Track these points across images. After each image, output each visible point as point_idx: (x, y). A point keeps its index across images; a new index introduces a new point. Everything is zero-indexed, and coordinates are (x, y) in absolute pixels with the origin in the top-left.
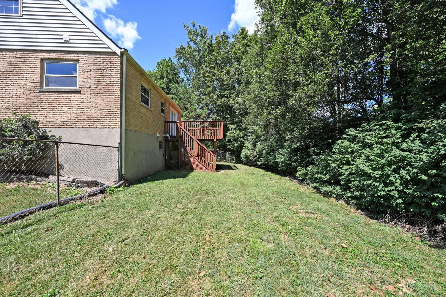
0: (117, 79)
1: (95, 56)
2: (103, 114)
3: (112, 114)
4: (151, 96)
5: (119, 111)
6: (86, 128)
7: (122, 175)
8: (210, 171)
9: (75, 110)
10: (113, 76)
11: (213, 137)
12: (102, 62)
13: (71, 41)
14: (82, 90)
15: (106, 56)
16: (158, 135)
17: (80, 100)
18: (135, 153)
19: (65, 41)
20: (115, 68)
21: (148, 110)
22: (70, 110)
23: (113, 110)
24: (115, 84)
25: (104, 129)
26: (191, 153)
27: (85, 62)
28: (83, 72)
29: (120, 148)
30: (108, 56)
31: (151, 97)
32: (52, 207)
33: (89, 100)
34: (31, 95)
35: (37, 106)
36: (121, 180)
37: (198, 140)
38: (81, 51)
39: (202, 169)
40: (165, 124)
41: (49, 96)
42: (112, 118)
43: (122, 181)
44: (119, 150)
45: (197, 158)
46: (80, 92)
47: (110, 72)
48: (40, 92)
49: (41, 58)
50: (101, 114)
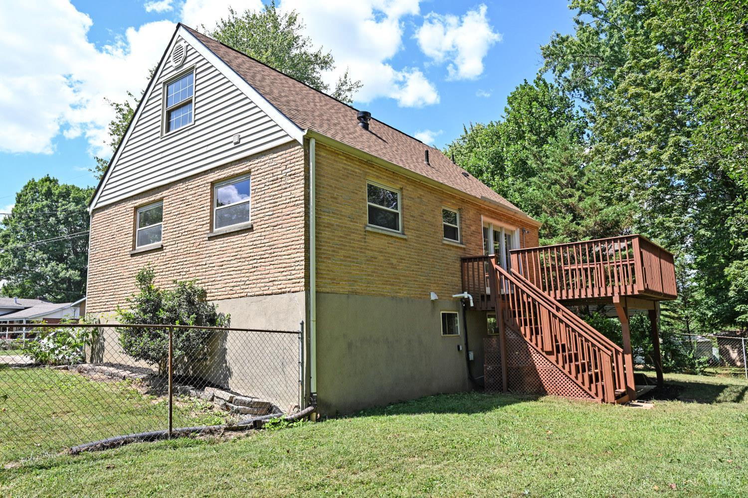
0: (299, 192)
1: (271, 157)
2: (280, 266)
3: (293, 264)
4: (402, 205)
5: (301, 256)
6: (259, 295)
7: (311, 394)
8: (599, 399)
9: (247, 263)
10: (293, 188)
11: (609, 290)
12: (279, 165)
13: (242, 142)
14: (255, 225)
15: (284, 152)
16: (433, 297)
17: (252, 243)
18: (350, 345)
19: (235, 144)
20: (297, 171)
21: (391, 240)
22: (240, 264)
23: (295, 255)
24: (297, 203)
25: (283, 295)
26: (533, 344)
27: (259, 172)
28: (257, 190)
29: (304, 333)
30: (287, 151)
31: (402, 208)
32: (158, 438)
33: (263, 241)
34: (201, 246)
35: (206, 264)
36: (309, 406)
37: (561, 301)
38: (254, 155)
39: (570, 394)
40: (462, 266)
41: (218, 242)
42: (293, 272)
43: (310, 408)
44: (302, 338)
45: (553, 358)
46: (250, 229)
47: (289, 181)
48: (210, 239)
49: (211, 182)
50: (278, 266)
